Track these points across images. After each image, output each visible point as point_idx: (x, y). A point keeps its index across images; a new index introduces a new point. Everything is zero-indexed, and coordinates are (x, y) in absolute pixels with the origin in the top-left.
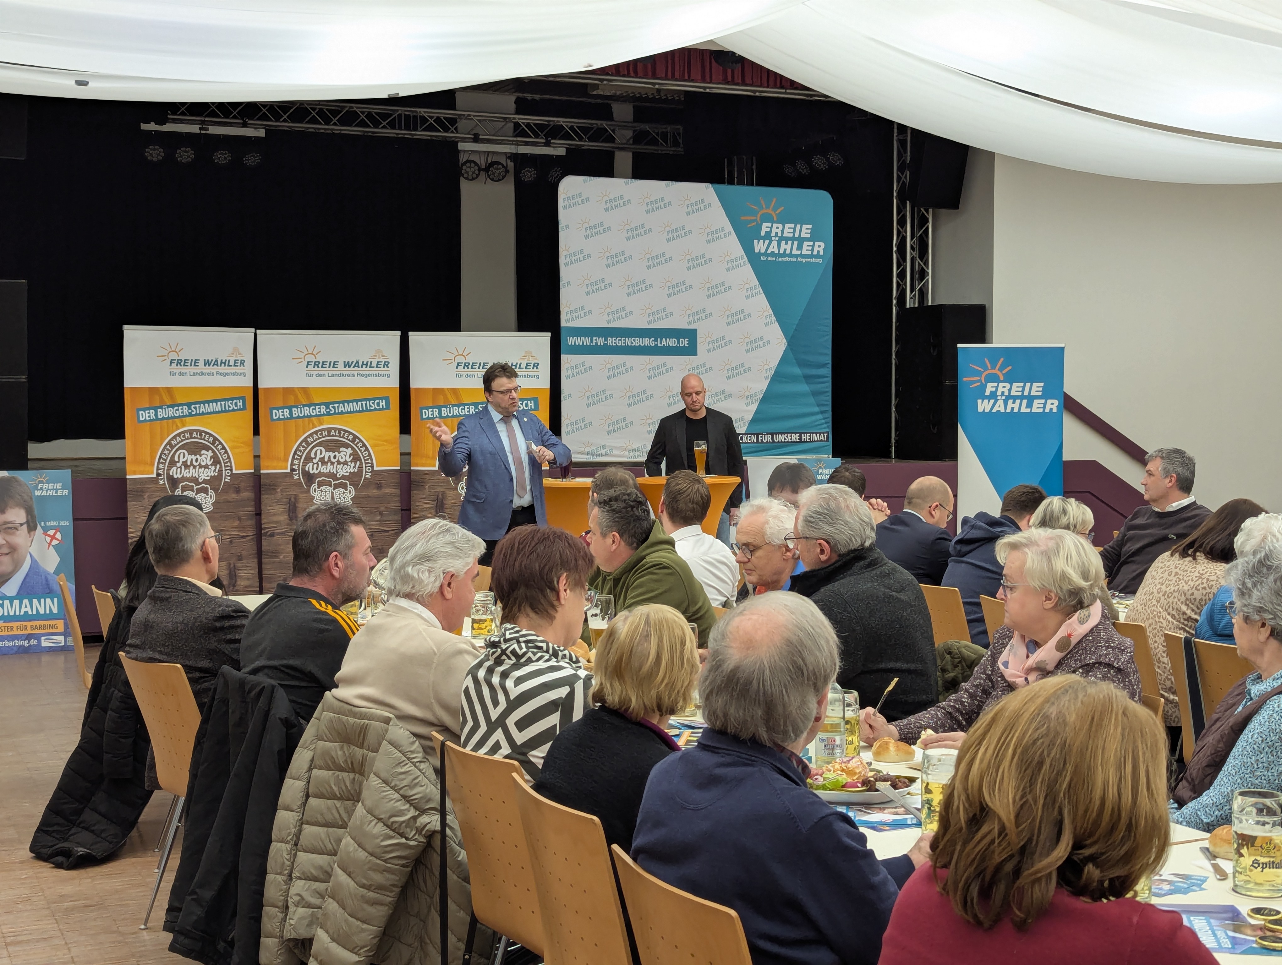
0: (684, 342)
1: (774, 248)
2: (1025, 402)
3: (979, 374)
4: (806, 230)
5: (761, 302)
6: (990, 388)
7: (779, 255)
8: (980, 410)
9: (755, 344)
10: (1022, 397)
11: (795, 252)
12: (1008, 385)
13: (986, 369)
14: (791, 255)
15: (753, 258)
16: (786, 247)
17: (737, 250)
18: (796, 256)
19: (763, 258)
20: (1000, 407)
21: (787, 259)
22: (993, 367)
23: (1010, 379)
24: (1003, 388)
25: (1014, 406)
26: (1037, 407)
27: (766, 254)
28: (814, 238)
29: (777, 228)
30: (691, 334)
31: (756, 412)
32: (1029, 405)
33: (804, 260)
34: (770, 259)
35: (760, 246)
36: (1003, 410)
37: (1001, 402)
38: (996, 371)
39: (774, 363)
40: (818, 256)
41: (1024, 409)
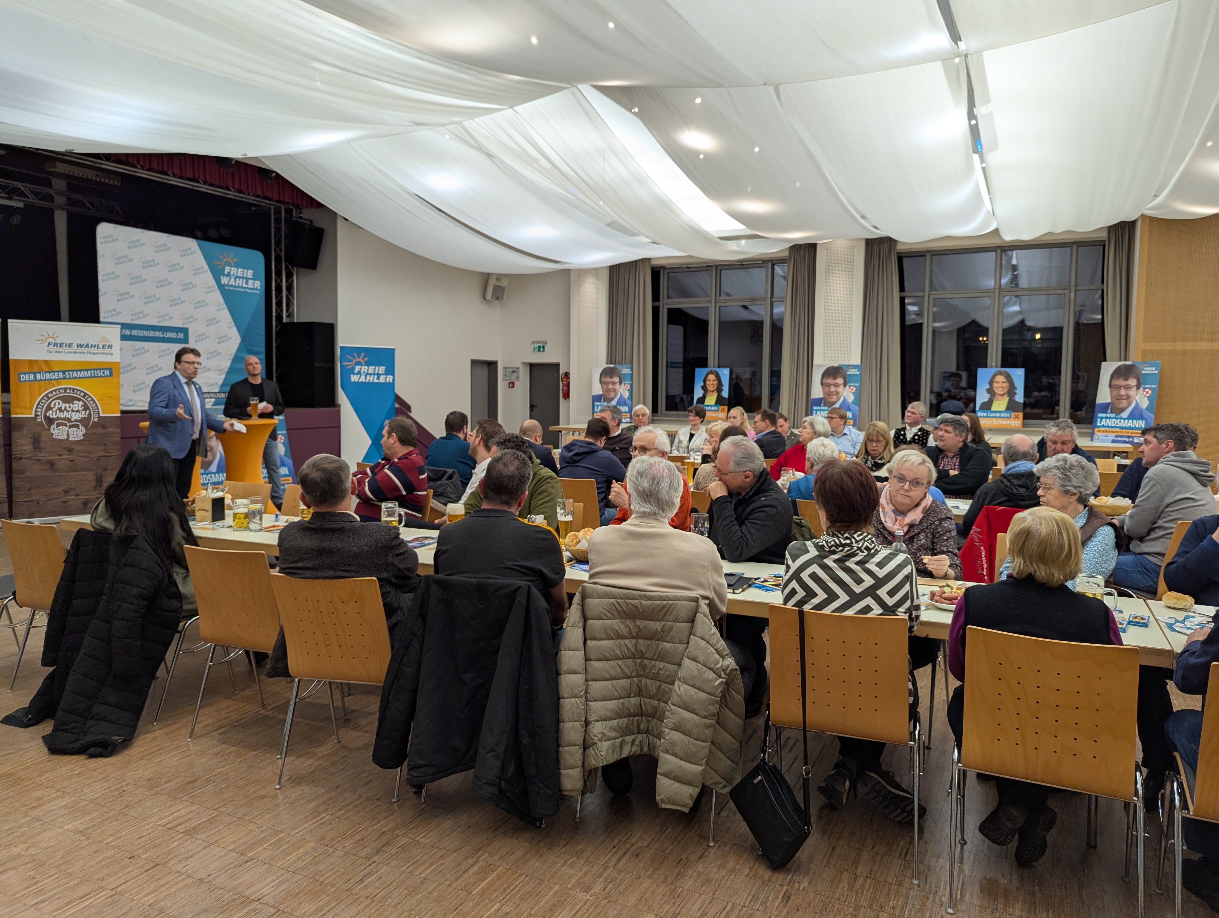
0: (181, 336)
1: (232, 282)
2: (376, 377)
3: (351, 361)
4: (250, 273)
5: (225, 315)
6: (357, 368)
7: (235, 287)
8: (353, 380)
9: (223, 339)
10: (374, 374)
11: (245, 285)
12: (366, 367)
13: (355, 358)
14: (242, 287)
15: (221, 287)
16: (239, 282)
17: (212, 282)
18: (245, 288)
19: (226, 288)
20: (363, 379)
21: (240, 289)
22: (359, 357)
23: (368, 364)
24: (364, 369)
25: (370, 379)
26: (382, 379)
27: (228, 285)
28: (255, 278)
29: (234, 270)
30: (185, 331)
31: (225, 380)
32: (378, 378)
33: (250, 291)
34: (231, 288)
35: (224, 280)
36: (364, 381)
37: (363, 377)
38: (360, 360)
39: (234, 350)
40: (257, 289)
41: (376, 381)
